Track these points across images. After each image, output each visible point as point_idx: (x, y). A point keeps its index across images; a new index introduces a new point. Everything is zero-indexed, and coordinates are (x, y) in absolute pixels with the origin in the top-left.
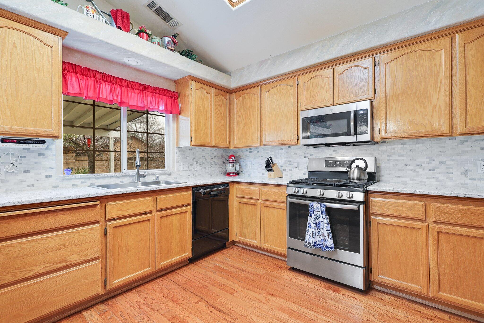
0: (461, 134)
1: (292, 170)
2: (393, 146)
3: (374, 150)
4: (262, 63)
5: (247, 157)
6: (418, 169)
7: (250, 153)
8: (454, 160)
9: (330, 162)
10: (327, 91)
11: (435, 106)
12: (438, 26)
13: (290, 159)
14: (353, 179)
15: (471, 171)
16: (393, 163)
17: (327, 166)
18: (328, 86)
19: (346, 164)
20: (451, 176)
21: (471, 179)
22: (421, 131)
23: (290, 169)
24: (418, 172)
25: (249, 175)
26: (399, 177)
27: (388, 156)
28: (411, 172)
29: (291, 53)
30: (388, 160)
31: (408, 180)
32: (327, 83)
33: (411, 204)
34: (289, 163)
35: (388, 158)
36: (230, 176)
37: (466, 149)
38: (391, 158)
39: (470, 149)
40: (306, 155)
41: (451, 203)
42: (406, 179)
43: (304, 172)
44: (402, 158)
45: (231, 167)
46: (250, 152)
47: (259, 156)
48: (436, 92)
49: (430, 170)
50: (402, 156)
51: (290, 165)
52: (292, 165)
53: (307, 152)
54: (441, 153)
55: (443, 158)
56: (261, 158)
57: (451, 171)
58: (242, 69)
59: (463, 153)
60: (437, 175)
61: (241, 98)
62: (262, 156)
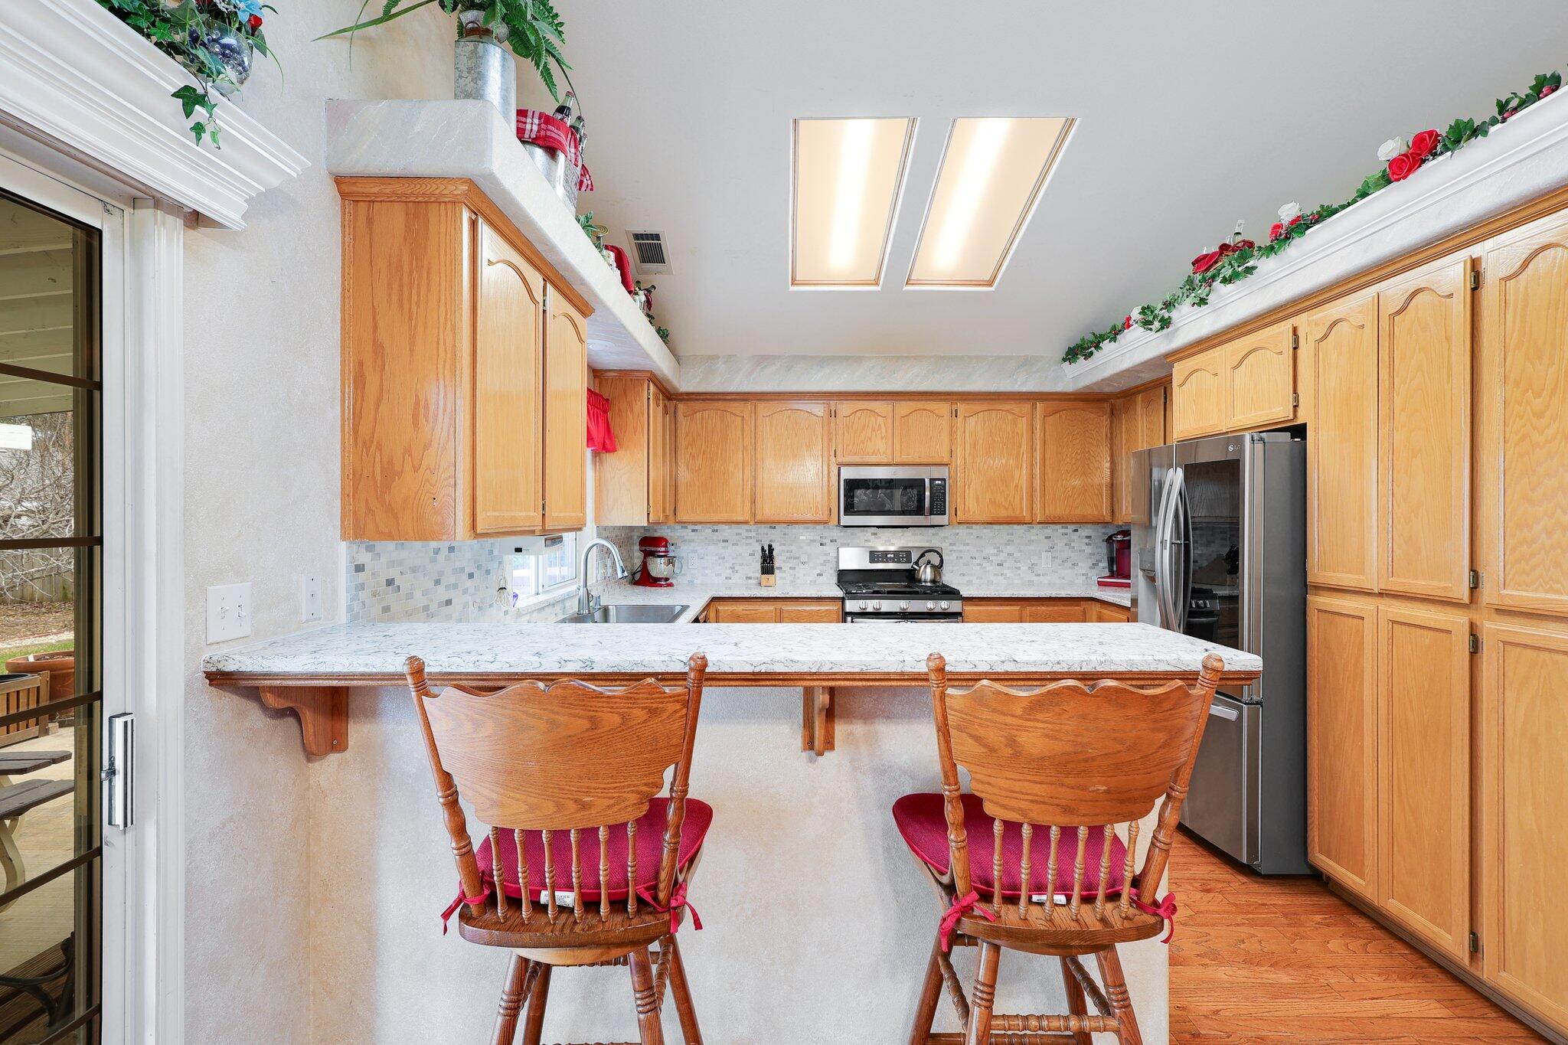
0: (1039, 523)
1: (795, 568)
2: (957, 531)
3: (933, 534)
4: (763, 360)
5: (685, 541)
6: (985, 564)
7: (693, 533)
8: (1021, 551)
9: (878, 555)
10: (882, 438)
11: (1017, 486)
12: (1024, 389)
13: (792, 548)
14: (925, 582)
15: (1036, 565)
16: (957, 554)
17: (872, 561)
18: (884, 431)
19: (903, 558)
20: (1019, 571)
21: (1036, 575)
22: (1003, 514)
23: (791, 565)
24: (985, 568)
25: (691, 582)
26: (964, 575)
27: (951, 544)
28: (978, 568)
29: (824, 361)
30: (951, 551)
31: (973, 578)
32: (883, 425)
33: (1007, 610)
34: (788, 555)
35: (951, 548)
36: (661, 586)
37: (1033, 538)
38: (954, 548)
39: (1036, 537)
40: (824, 541)
41: (1043, 605)
42: (971, 578)
43: (819, 572)
44: (968, 548)
45: (663, 565)
46: (693, 531)
47: (719, 541)
48: (1018, 468)
49: (999, 565)
50: (968, 544)
51: (790, 558)
52: (798, 558)
53: (825, 534)
54: (1009, 543)
55: (1010, 549)
56: (724, 544)
57: (1018, 565)
58: (713, 358)
59: (1031, 541)
60: (1005, 572)
61: (698, 415)
62: (725, 541)
